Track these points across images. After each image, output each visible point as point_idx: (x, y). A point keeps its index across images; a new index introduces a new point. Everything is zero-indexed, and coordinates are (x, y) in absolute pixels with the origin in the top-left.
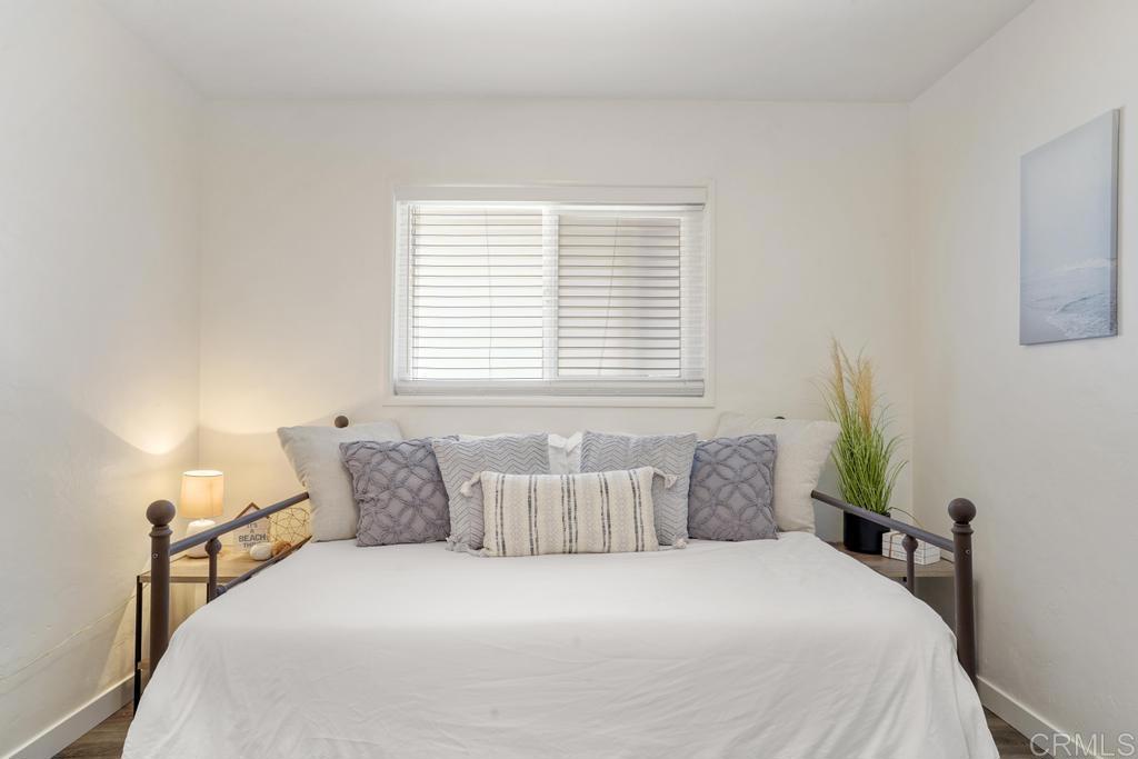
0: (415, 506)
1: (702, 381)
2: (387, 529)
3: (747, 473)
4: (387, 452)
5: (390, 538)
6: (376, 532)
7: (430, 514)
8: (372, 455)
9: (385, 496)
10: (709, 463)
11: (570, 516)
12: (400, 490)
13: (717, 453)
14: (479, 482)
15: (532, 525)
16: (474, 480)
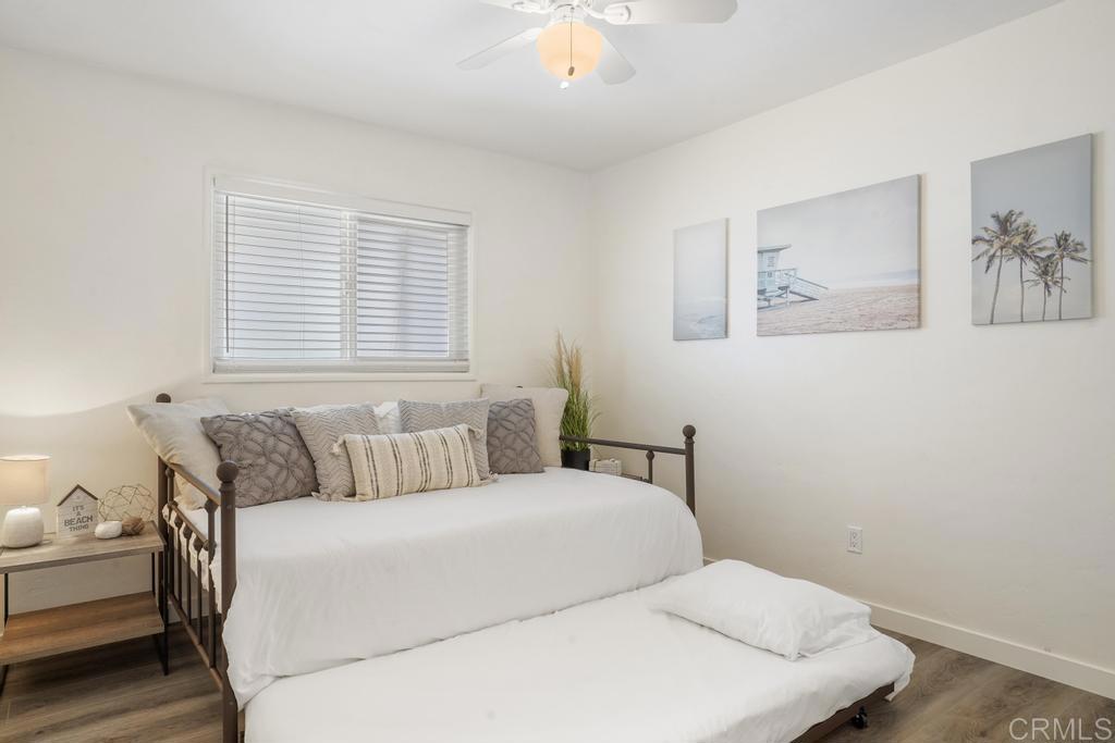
0: (288, 467)
1: (466, 360)
2: (266, 490)
3: (523, 425)
4: (252, 423)
5: (268, 496)
6: (256, 493)
7: (299, 473)
8: (241, 426)
9: (262, 461)
10: (496, 420)
11: (424, 462)
12: (272, 456)
13: (499, 412)
14: (345, 442)
15: (399, 471)
16: (340, 441)
